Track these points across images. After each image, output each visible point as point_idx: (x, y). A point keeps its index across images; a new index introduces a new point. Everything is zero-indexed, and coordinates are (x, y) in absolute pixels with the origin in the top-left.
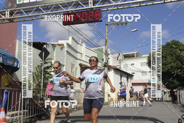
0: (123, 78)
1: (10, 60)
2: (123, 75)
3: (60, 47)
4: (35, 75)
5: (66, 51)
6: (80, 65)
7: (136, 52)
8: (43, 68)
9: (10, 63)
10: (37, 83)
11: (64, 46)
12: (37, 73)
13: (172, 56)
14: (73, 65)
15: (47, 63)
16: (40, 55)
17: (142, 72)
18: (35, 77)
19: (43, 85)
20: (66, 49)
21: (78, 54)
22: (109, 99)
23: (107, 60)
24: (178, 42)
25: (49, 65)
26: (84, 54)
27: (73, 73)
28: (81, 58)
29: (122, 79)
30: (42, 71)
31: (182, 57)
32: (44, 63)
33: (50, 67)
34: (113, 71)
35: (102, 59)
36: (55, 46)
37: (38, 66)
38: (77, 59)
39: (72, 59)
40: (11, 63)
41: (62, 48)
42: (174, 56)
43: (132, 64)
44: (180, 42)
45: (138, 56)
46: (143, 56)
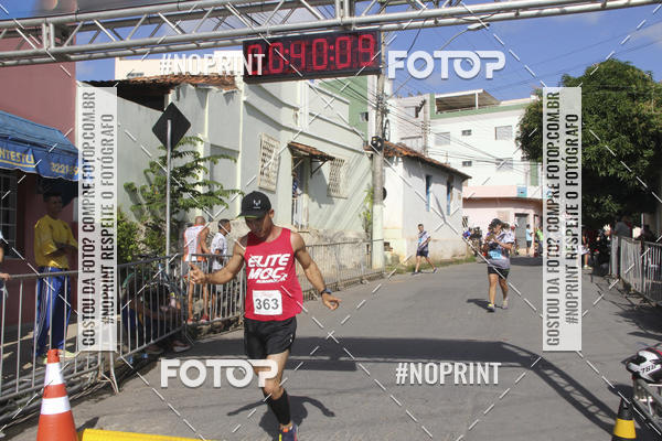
0: (433, 187)
1: (58, 162)
2: (435, 177)
3: (224, 92)
4: (144, 197)
5: (245, 102)
6: (292, 147)
7: (481, 91)
8: (167, 170)
9: (59, 170)
10: (150, 221)
11: (238, 85)
12: (149, 190)
13: (604, 115)
14: (267, 150)
15: (180, 155)
16: (159, 130)
17: (498, 164)
18: (144, 202)
19: (171, 225)
20: (244, 98)
21: (285, 109)
22: (386, 258)
23: (383, 129)
24: (626, 66)
25: (189, 159)
26: (304, 110)
27: (268, 175)
28: (294, 124)
29: (430, 189)
30: (166, 182)
31: (636, 120)
32: (172, 157)
33: (192, 168)
34: (401, 165)
35: (362, 114)
36: (208, 90)
37: (153, 165)
38: (279, 127)
39: (262, 129)
40: (62, 172)
41: (228, 96)
42: (610, 115)
43: (464, 133)
44: (633, 68)
45: (487, 103)
46: (504, 103)
